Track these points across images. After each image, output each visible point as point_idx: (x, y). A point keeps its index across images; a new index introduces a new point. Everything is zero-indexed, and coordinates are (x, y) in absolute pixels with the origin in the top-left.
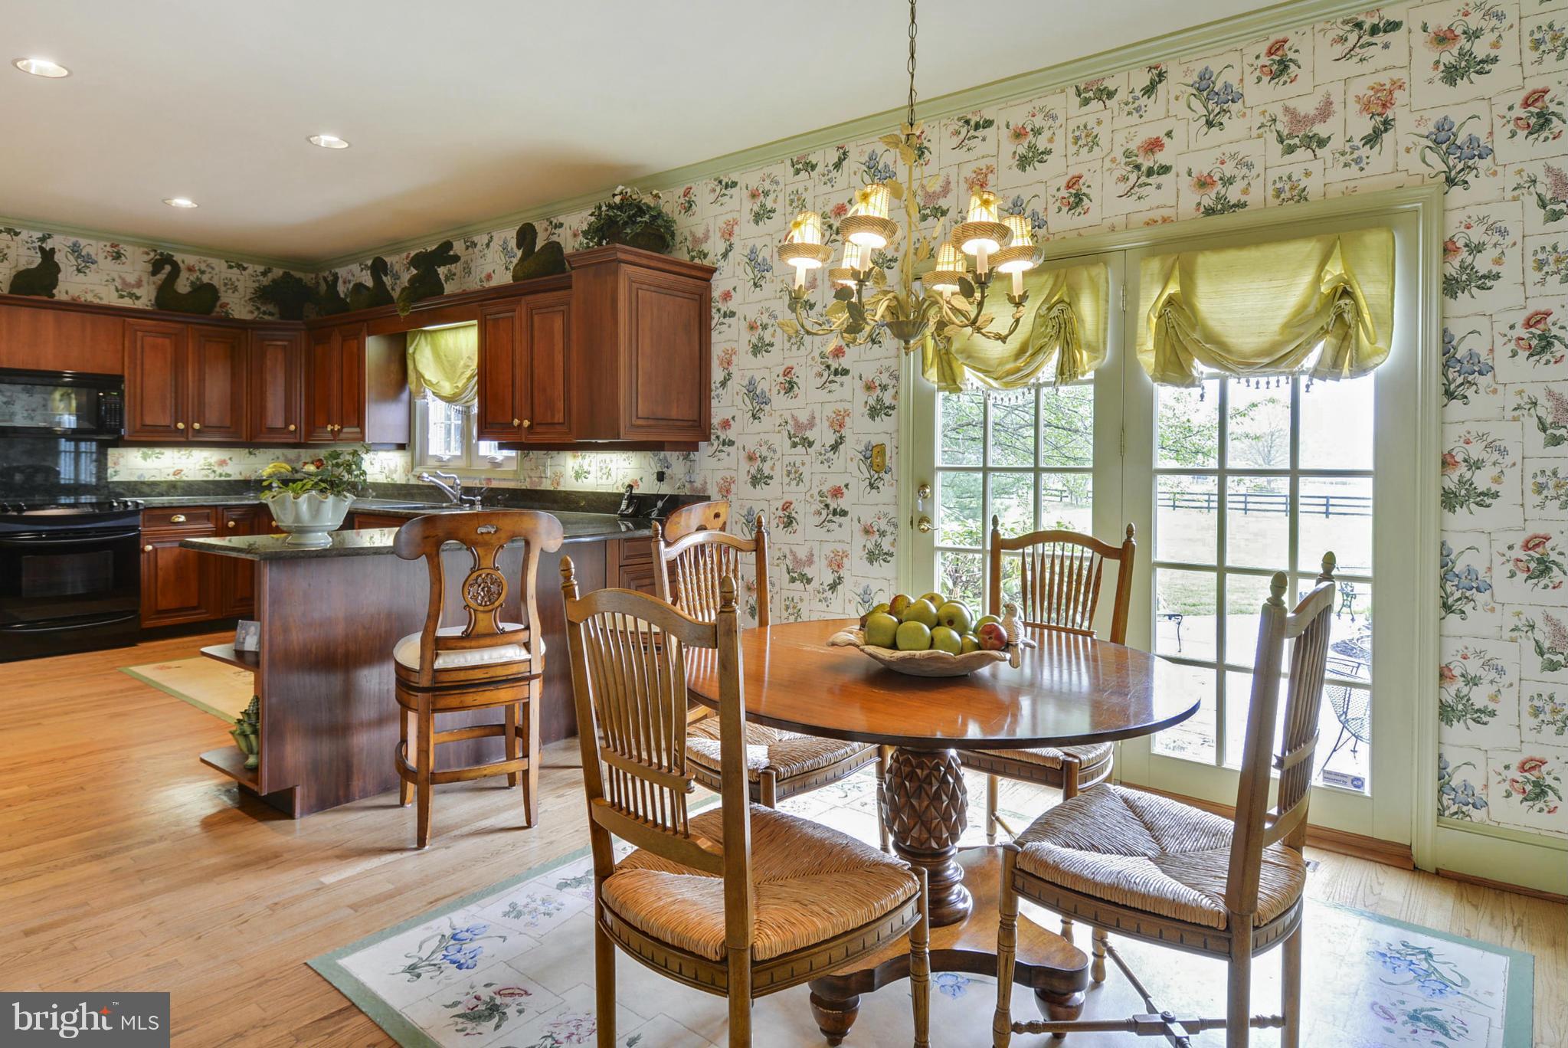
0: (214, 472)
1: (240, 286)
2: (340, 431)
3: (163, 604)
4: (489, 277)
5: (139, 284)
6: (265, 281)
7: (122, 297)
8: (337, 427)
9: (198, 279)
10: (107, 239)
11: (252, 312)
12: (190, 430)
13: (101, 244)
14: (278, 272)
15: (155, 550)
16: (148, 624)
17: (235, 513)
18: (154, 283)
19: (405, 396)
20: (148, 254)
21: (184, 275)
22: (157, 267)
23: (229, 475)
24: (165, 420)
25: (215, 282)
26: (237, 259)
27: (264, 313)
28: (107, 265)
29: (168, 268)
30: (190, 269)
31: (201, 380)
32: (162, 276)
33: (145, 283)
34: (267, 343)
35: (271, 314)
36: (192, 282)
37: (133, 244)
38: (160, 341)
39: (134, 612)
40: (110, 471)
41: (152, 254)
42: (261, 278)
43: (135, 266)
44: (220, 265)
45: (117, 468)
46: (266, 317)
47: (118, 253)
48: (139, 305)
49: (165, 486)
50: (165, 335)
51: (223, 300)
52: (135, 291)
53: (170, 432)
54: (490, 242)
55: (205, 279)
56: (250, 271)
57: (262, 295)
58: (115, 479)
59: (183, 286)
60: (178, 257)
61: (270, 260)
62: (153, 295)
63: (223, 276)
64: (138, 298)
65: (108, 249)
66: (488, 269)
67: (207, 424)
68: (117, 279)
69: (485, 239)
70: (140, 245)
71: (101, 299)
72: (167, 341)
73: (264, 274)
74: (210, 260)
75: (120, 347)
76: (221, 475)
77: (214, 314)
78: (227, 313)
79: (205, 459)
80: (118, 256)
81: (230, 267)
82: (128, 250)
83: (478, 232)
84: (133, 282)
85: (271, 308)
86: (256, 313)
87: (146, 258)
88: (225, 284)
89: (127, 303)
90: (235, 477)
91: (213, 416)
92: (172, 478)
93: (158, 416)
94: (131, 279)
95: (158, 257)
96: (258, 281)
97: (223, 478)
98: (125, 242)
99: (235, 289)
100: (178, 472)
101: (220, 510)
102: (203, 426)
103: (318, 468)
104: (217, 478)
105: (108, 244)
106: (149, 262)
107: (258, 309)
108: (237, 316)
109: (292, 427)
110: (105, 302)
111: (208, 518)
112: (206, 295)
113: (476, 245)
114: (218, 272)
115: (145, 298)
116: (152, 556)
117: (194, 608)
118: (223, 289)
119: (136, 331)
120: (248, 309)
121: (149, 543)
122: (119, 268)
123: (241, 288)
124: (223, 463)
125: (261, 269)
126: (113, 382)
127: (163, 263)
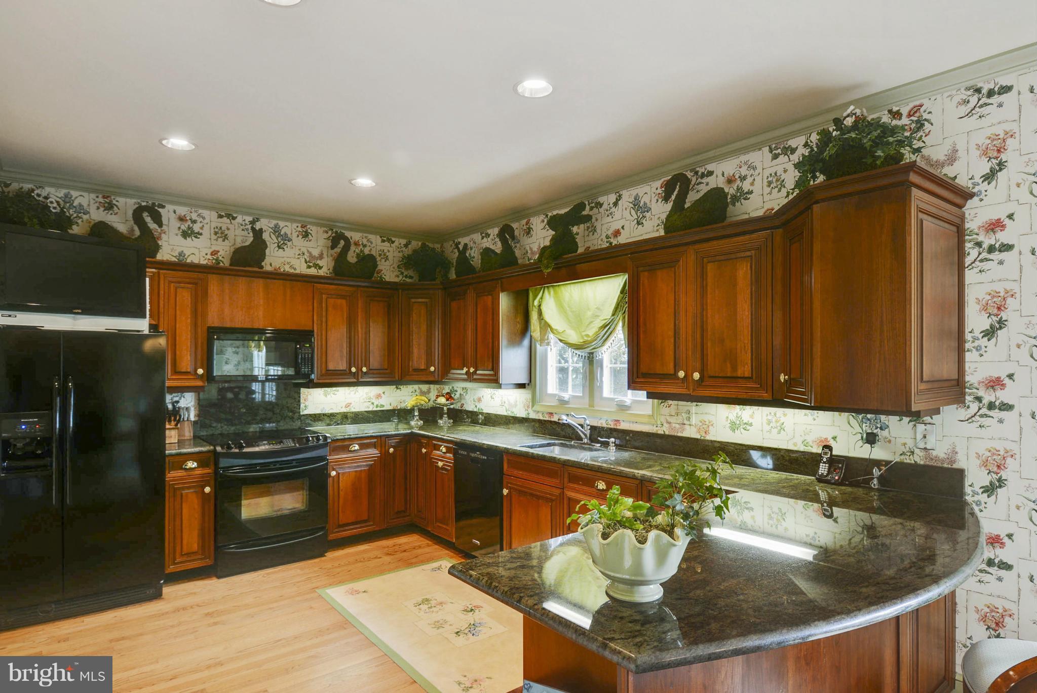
0: (373, 403)
1: (390, 255)
2: (475, 372)
3: (343, 519)
4: (617, 233)
5: (321, 257)
6: (408, 251)
7: (309, 267)
8: (472, 370)
9: (362, 251)
10: (298, 221)
11: (398, 276)
12: (360, 373)
13: (295, 225)
14: (416, 244)
15: (338, 474)
16: (332, 537)
17: (393, 442)
18: (332, 256)
19: (526, 342)
20: (327, 232)
21: (353, 248)
22: (334, 243)
23: (383, 406)
24: (342, 366)
25: (373, 253)
26: (387, 233)
27: (406, 277)
28: (298, 242)
29: (342, 243)
30: (356, 244)
31: (368, 333)
32: (338, 250)
33: (325, 256)
34: (413, 300)
35: (411, 277)
36: (358, 254)
37: (317, 225)
38: (339, 301)
39: (323, 528)
40: (302, 406)
41: (330, 233)
42: (404, 249)
43: (318, 243)
44: (376, 239)
45: (307, 403)
46: (408, 280)
47: (306, 232)
48: (321, 273)
49: (339, 417)
50: (343, 297)
51: (380, 267)
52: (319, 262)
53: (345, 374)
54: (617, 201)
55: (367, 251)
56: (396, 243)
57: (408, 262)
58: (306, 412)
59: (352, 257)
60: (348, 234)
61: (409, 234)
62: (332, 264)
63: (379, 248)
64: (320, 268)
65: (300, 229)
66: (616, 226)
67: (371, 367)
68: (306, 253)
69: (612, 198)
70: (321, 225)
71: (295, 269)
72: (344, 302)
73: (406, 246)
74: (371, 236)
75: (311, 307)
76: (377, 406)
77: (373, 279)
78: (381, 277)
79: (367, 393)
80: (306, 235)
81: (383, 241)
82: (313, 230)
83: (606, 193)
84: (317, 255)
85: (410, 272)
86: (401, 277)
87: (326, 236)
88: (380, 255)
89: (313, 271)
90: (387, 407)
91: (376, 360)
92: (344, 410)
93: (338, 362)
94: (316, 253)
95: (334, 235)
96: (402, 251)
97: (379, 409)
98: (311, 223)
99: (387, 259)
100: (348, 406)
101: (383, 439)
102: (369, 369)
103: (447, 400)
104: (375, 409)
105: (300, 225)
106: (328, 239)
107: (402, 273)
108: (387, 279)
109: (432, 369)
110: (298, 271)
111: (374, 446)
112: (368, 263)
113: (601, 205)
114: (375, 245)
115: (326, 267)
116: (336, 479)
117: (365, 521)
118: (378, 259)
119: (322, 294)
120: (396, 273)
121: (334, 470)
122: (306, 243)
123: (390, 258)
124: (379, 396)
125: (403, 242)
126: (305, 336)
127: (337, 239)
